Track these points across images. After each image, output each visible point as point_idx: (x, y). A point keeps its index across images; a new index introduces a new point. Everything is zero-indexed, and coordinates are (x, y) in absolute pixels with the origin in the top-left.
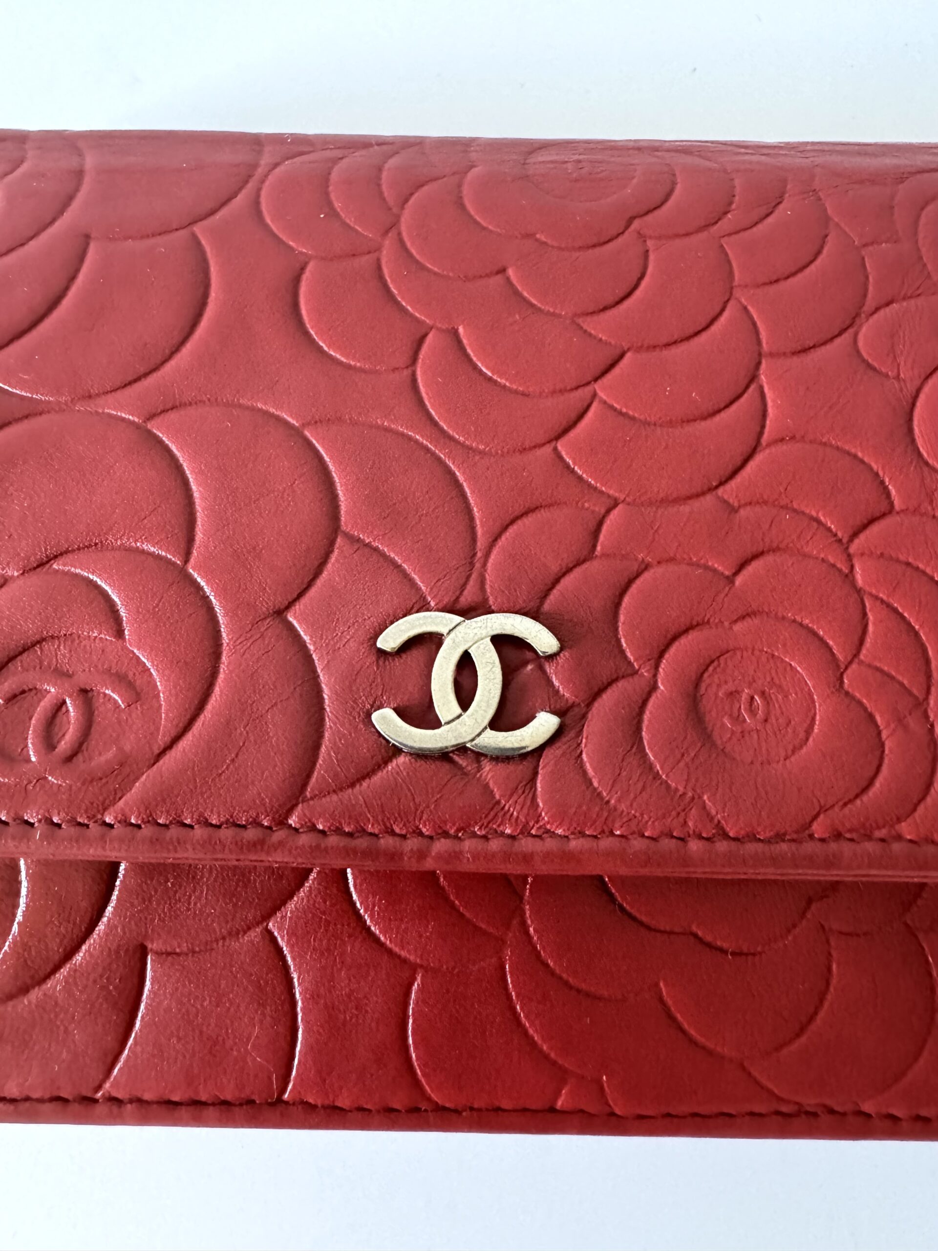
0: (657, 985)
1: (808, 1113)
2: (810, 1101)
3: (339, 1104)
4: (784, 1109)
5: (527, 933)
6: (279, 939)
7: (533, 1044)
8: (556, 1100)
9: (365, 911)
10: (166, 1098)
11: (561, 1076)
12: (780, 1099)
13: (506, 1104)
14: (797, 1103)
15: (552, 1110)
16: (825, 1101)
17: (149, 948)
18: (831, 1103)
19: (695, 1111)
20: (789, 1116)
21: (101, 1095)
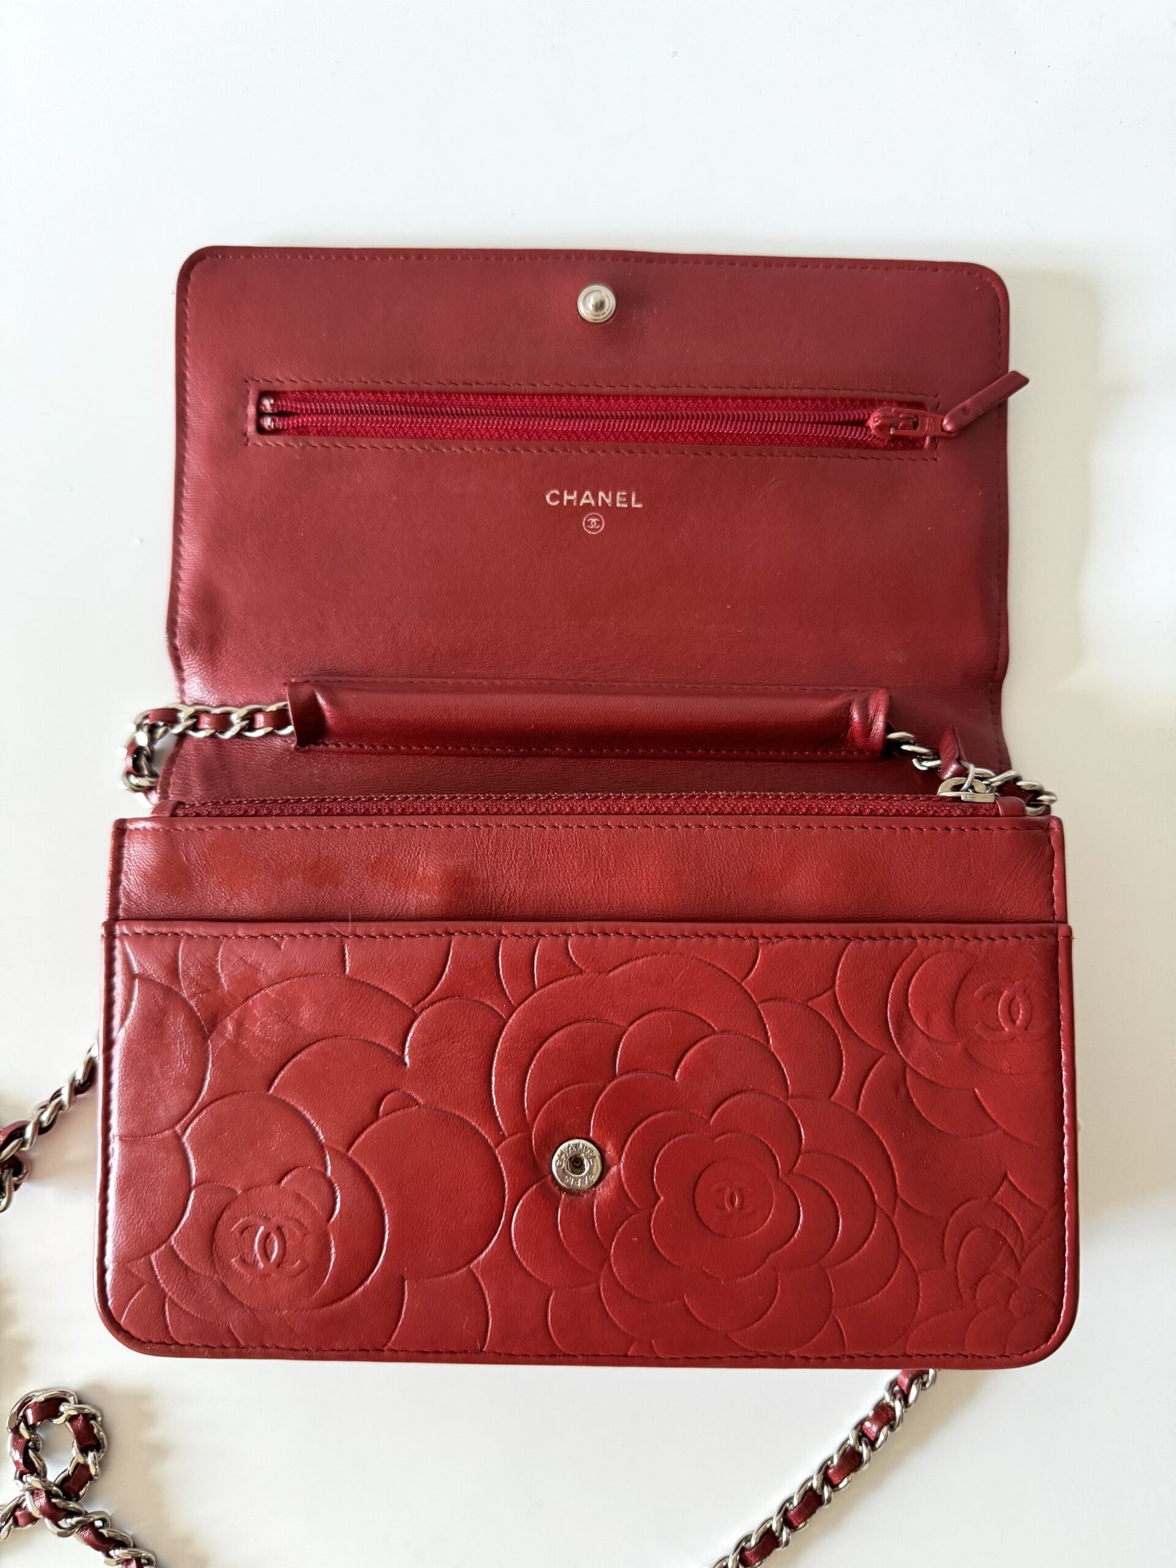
0: (683, 1297)
1: (761, 1356)
2: (762, 1351)
3: (513, 1353)
4: (750, 1355)
5: (612, 1271)
6: (477, 1274)
7: (615, 1326)
8: (627, 1352)
9: (524, 1260)
10: (421, 1350)
11: (631, 1341)
12: (746, 1350)
13: (601, 1353)
14: (755, 1352)
15: (626, 1356)
16: (771, 1351)
17: (406, 1277)
18: (773, 1351)
19: (701, 1355)
20: (751, 1357)
21: (385, 1348)
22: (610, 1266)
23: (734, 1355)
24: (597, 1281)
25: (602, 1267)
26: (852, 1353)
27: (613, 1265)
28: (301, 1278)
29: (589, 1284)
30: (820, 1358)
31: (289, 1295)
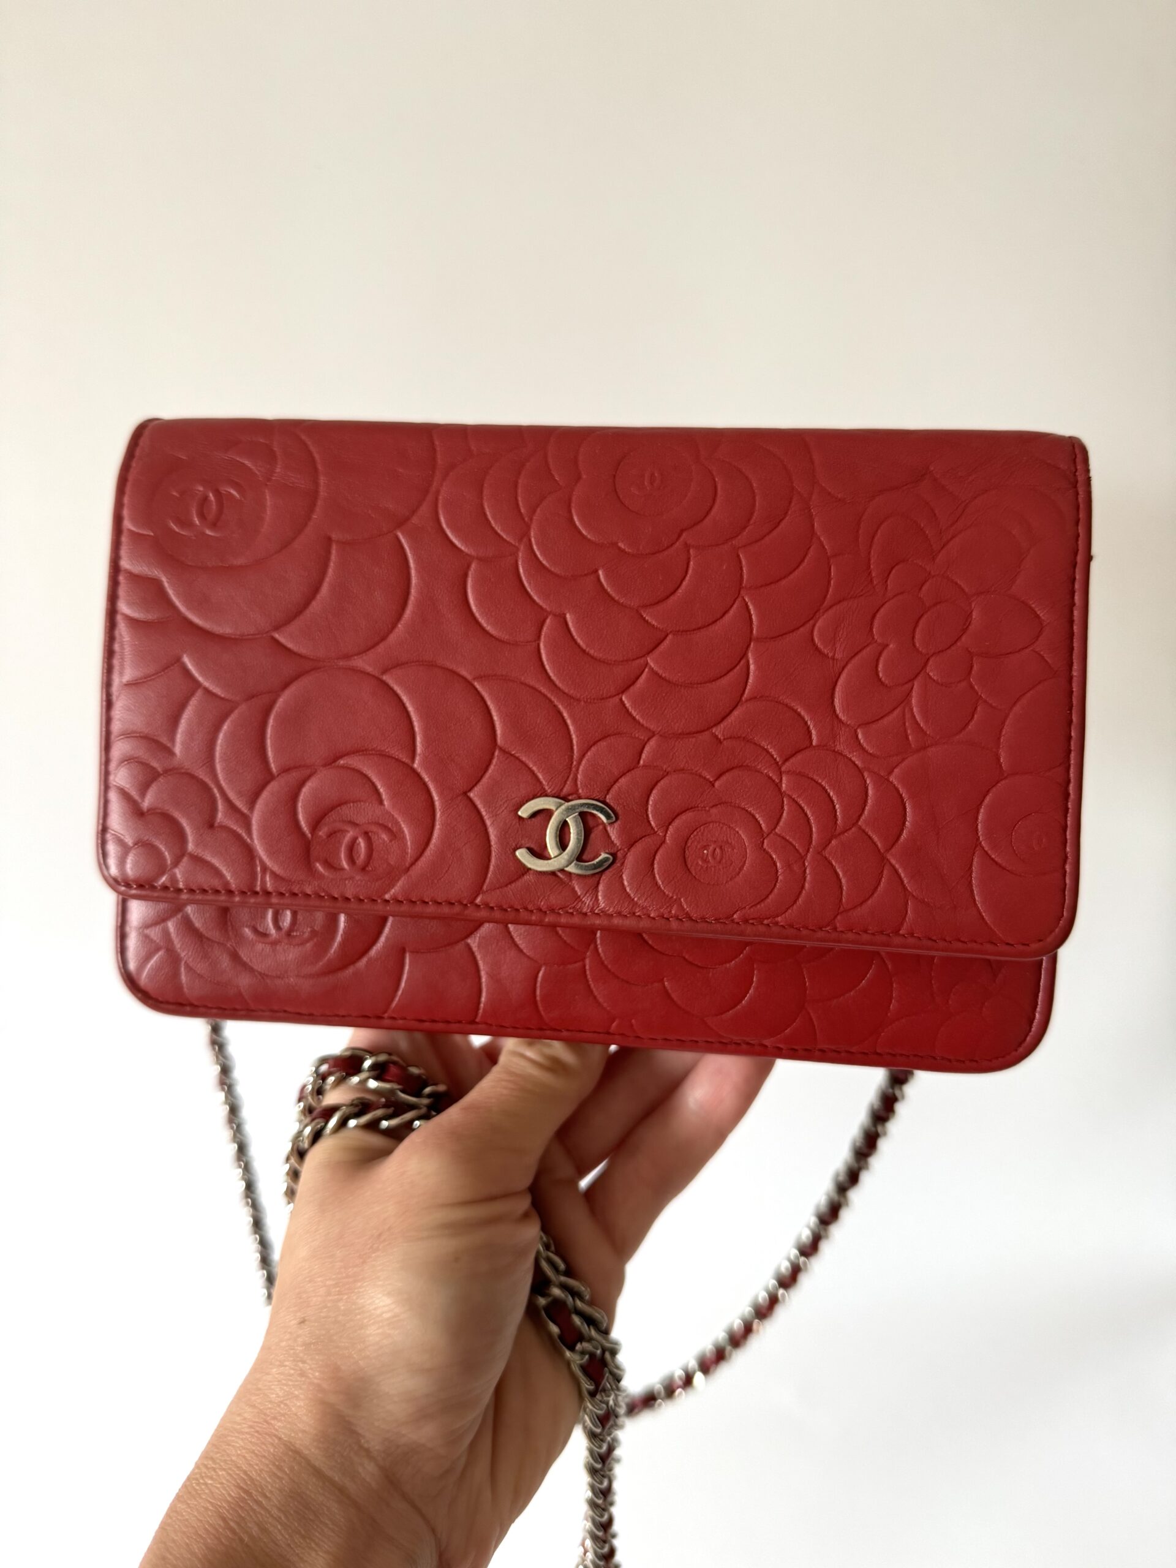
0: (662, 980)
3: (503, 1024)
6: (473, 947)
7: (599, 1003)
8: (609, 1028)
10: (418, 1018)
12: (721, 1036)
14: (730, 1038)
15: (608, 1033)
16: (745, 1038)
17: (407, 949)
18: (748, 1039)
19: (679, 1038)
20: (726, 1044)
21: (386, 1015)
22: (596, 946)
23: (710, 1040)
24: (583, 960)
25: (588, 948)
26: (825, 1047)
27: (599, 946)
28: (309, 945)
29: (575, 962)
30: (793, 1049)
31: (298, 962)
